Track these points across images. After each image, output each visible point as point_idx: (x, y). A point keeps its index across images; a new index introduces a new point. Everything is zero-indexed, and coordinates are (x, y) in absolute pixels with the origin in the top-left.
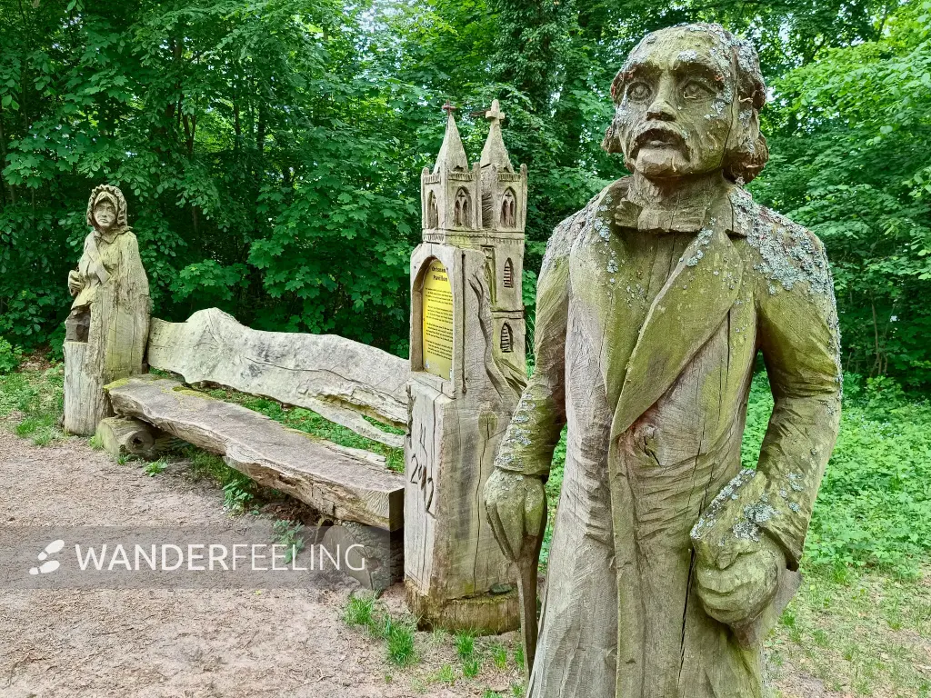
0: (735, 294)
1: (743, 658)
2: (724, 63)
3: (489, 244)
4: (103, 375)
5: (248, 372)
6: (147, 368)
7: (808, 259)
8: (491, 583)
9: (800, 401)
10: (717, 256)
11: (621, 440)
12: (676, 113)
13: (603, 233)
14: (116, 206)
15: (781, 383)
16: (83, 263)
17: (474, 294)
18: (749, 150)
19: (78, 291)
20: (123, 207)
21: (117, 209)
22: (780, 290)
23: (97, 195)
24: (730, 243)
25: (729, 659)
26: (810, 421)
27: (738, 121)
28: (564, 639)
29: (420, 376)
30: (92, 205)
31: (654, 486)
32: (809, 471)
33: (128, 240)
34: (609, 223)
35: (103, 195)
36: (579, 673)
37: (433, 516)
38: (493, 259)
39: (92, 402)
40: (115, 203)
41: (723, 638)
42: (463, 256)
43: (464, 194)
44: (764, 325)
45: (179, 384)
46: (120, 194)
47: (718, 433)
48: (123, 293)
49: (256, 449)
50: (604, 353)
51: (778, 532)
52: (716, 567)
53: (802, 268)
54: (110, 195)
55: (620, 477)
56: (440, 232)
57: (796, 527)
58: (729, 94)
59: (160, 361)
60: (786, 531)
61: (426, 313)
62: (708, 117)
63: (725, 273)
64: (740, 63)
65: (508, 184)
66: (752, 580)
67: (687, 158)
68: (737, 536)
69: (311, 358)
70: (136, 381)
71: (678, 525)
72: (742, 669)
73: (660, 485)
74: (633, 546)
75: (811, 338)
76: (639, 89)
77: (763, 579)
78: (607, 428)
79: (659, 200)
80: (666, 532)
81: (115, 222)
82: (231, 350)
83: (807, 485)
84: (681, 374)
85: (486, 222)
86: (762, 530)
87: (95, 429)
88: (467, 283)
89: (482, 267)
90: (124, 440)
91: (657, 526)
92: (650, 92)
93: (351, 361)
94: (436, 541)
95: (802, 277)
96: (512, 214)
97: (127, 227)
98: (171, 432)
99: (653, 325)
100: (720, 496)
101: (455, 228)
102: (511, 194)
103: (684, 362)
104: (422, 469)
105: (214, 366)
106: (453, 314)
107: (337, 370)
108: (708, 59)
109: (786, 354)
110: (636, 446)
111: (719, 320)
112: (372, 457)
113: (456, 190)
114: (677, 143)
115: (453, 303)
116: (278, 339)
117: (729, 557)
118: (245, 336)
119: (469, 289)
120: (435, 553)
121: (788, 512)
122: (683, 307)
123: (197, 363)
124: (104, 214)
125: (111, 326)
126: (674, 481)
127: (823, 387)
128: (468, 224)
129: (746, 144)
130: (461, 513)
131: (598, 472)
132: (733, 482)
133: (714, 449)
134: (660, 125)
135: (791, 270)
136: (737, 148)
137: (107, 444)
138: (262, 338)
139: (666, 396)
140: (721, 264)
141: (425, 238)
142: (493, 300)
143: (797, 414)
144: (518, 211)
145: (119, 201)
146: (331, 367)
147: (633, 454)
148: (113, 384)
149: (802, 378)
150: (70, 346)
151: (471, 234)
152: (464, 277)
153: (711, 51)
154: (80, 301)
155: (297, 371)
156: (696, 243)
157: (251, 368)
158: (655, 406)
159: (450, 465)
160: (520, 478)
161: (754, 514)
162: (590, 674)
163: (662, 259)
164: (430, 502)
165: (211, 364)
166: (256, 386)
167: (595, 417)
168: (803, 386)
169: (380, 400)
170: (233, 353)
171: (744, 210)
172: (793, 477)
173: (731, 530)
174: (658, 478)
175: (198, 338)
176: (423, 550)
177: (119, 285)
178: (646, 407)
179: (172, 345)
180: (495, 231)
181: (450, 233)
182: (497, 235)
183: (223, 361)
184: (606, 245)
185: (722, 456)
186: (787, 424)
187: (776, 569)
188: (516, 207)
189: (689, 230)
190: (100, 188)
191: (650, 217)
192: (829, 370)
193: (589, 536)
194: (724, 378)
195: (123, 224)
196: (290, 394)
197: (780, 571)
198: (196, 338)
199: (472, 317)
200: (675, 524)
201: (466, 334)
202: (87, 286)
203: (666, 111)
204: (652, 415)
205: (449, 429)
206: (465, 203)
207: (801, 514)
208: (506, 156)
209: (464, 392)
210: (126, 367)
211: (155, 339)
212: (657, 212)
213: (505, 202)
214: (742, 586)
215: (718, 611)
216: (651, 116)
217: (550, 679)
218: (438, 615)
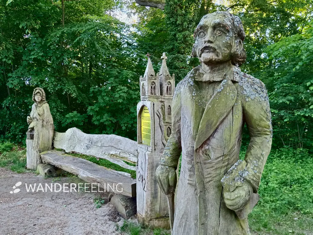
0: (235, 101)
1: (240, 224)
2: (229, 23)
3: (162, 101)
4: (39, 151)
5: (86, 148)
6: (53, 148)
7: (259, 89)
8: (165, 213)
9: (258, 138)
10: (228, 88)
11: (198, 151)
12: (213, 40)
13: (191, 83)
14: (42, 95)
15: (252, 132)
16: (31, 114)
17: (158, 117)
18: (238, 53)
19: (30, 123)
20: (44, 95)
21: (42, 96)
22: (250, 99)
23: (36, 91)
24: (233, 84)
25: (235, 223)
26: (261, 144)
27: (235, 43)
28: (182, 218)
29: (141, 145)
30: (34, 94)
31: (208, 165)
32: (261, 160)
33: (46, 106)
34: (193, 80)
35: (37, 91)
36: (187, 229)
37: (146, 191)
38: (164, 106)
39: (36, 159)
40: (42, 93)
41: (233, 217)
42: (154, 104)
43: (154, 84)
44: (245, 112)
45: (63, 153)
46: (43, 91)
47: (230, 148)
48: (45, 123)
49: (88, 172)
50: (192, 122)
51: (250, 180)
52: (229, 191)
53: (257, 92)
54: (40, 91)
55: (198, 163)
56: (146, 97)
57: (256, 178)
58: (231, 34)
59: (57, 146)
60: (253, 180)
61: (142, 125)
62: (224, 41)
63: (231, 94)
64: (235, 23)
65: (168, 81)
66: (241, 195)
67: (218, 56)
68: (236, 181)
69: (106, 142)
70: (50, 152)
71: (217, 178)
72: (240, 227)
73: (211, 165)
74: (203, 186)
75: (261, 116)
76: (202, 34)
77: (245, 195)
78: (193, 147)
79: (209, 71)
80: (213, 181)
81: (42, 100)
82: (80, 141)
83: (260, 164)
84: (217, 128)
85: (161, 94)
86: (245, 179)
87: (37, 168)
88: (155, 113)
89: (160, 108)
90: (46, 171)
91: (210, 179)
92: (205, 34)
93: (119, 143)
94: (147, 199)
95: (257, 95)
96: (170, 90)
97: (46, 102)
98: (61, 168)
99: (207, 111)
100: (231, 169)
101: (151, 95)
102: (170, 84)
103: (218, 124)
104: (142, 176)
105: (75, 146)
106: (151, 124)
107: (115, 146)
108: (224, 22)
109: (253, 122)
110: (203, 152)
111: (229, 109)
112: (126, 174)
113: (151, 82)
114: (214, 50)
115: (151, 120)
116: (95, 137)
117: (233, 187)
118: (84, 136)
119: (156, 115)
120: (147, 203)
121: (253, 173)
122: (217, 106)
123: (69, 145)
124: (38, 97)
125: (41, 134)
126: (216, 164)
127: (265, 133)
128: (155, 94)
129: (237, 51)
130: (155, 190)
131: (191, 162)
132: (235, 164)
133: (229, 153)
134: (208, 45)
135: (254, 93)
136: (234, 52)
137: (40, 173)
138: (90, 136)
139: (212, 135)
140: (230, 91)
141: (142, 99)
142: (164, 119)
143: (257, 142)
144: (172, 90)
145: (43, 93)
146: (113, 145)
147: (202, 155)
148: (42, 153)
149: (259, 130)
150: (28, 141)
151: (156, 97)
152: (154, 111)
153: (225, 19)
154: (31, 126)
155: (102, 146)
156: (221, 84)
157: (87, 146)
158: (209, 139)
159: (151, 174)
160: (167, 167)
161: (242, 174)
162: (191, 229)
163: (211, 91)
164: (144, 187)
165: (74, 146)
166: (88, 152)
167: (190, 144)
168: (259, 133)
169: (128, 155)
170: (81, 142)
171: (237, 73)
172: (255, 162)
173: (234, 179)
174: (210, 163)
175: (69, 138)
176: (142, 203)
177: (43, 121)
178: (206, 139)
179: (61, 140)
180: (165, 96)
181: (149, 97)
182: (165, 97)
183: (78, 144)
184: (192, 87)
185: (231, 156)
186: (253, 146)
187: (249, 192)
188: (171, 88)
189: (219, 80)
190: (36, 89)
191: (206, 77)
192: (267, 127)
193: (189, 183)
194: (231, 129)
195: (44, 101)
196: (99, 155)
197: (251, 193)
198: (69, 137)
199: (157, 125)
200: (216, 178)
201: (155, 130)
202: (33, 121)
203: (210, 40)
204: (208, 142)
205: (150, 162)
206: (154, 87)
207: (258, 174)
208: (168, 71)
209: (155, 150)
210: (46, 147)
211: (56, 139)
212: (208, 75)
213: (168, 87)
214: (238, 197)
215: (230, 206)
216: (205, 42)
217: (178, 231)
218: (148, 224)
